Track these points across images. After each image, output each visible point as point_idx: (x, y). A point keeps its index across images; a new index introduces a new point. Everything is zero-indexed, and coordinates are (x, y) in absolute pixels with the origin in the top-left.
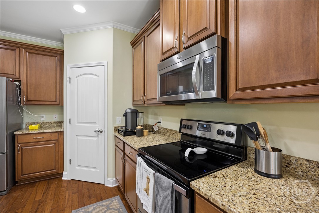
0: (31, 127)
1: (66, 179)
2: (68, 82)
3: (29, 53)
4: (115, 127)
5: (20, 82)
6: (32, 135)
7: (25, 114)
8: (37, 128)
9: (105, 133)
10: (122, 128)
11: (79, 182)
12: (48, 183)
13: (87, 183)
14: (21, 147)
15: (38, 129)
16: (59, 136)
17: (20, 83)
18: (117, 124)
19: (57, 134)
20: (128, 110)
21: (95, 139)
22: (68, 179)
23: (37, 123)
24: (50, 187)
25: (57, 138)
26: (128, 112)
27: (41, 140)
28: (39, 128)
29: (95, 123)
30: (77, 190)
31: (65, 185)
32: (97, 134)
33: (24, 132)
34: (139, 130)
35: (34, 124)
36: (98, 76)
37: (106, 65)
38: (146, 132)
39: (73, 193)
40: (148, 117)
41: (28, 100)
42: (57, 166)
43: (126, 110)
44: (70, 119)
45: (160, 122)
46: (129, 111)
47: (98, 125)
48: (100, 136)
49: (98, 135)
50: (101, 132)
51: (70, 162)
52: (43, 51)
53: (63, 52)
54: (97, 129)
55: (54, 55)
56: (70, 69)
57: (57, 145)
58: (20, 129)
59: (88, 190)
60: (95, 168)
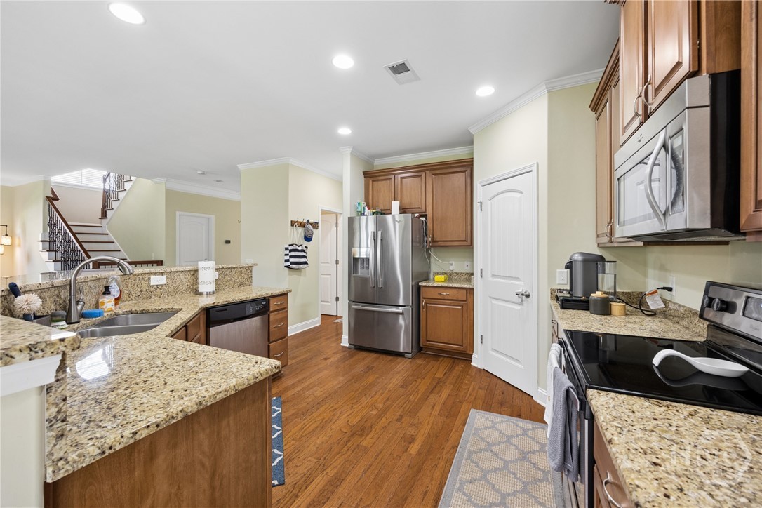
0: (438, 278)
1: (476, 366)
2: (479, 210)
3: (435, 175)
4: (553, 290)
5: (425, 216)
6: (436, 289)
7: (432, 259)
8: (443, 280)
9: (534, 298)
10: (560, 292)
11: (494, 377)
12: (454, 362)
13: (504, 384)
14: (426, 303)
15: (445, 282)
16: (468, 295)
17: (426, 219)
18: (557, 283)
19: (465, 291)
20: (577, 255)
21: (518, 307)
22: (479, 367)
23: (446, 273)
24: (454, 369)
25: (465, 299)
26: (575, 261)
27: (446, 298)
28: (445, 280)
29: (517, 279)
30: (486, 387)
31: (474, 373)
32: (520, 300)
33: (430, 284)
34: (596, 300)
35: (441, 274)
36: (522, 193)
37: (534, 169)
38: (617, 307)
39: (480, 388)
40: (645, 275)
41: (434, 241)
42: (465, 342)
43: (573, 255)
44: (481, 269)
45: (670, 289)
46: (578, 257)
47: (521, 283)
48: (525, 303)
49: (522, 301)
50: (528, 296)
51: (482, 339)
52: (451, 168)
53: (473, 161)
54: (520, 291)
55: (462, 169)
56: (482, 188)
57: (465, 309)
58: (427, 279)
59: (503, 393)
60: (518, 361)
